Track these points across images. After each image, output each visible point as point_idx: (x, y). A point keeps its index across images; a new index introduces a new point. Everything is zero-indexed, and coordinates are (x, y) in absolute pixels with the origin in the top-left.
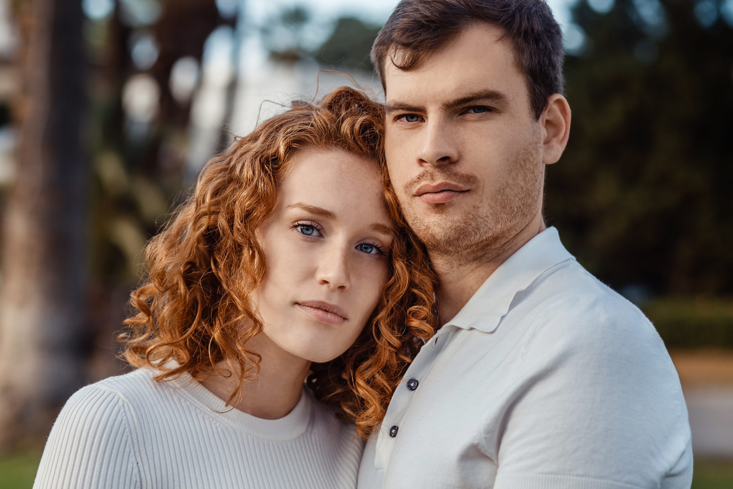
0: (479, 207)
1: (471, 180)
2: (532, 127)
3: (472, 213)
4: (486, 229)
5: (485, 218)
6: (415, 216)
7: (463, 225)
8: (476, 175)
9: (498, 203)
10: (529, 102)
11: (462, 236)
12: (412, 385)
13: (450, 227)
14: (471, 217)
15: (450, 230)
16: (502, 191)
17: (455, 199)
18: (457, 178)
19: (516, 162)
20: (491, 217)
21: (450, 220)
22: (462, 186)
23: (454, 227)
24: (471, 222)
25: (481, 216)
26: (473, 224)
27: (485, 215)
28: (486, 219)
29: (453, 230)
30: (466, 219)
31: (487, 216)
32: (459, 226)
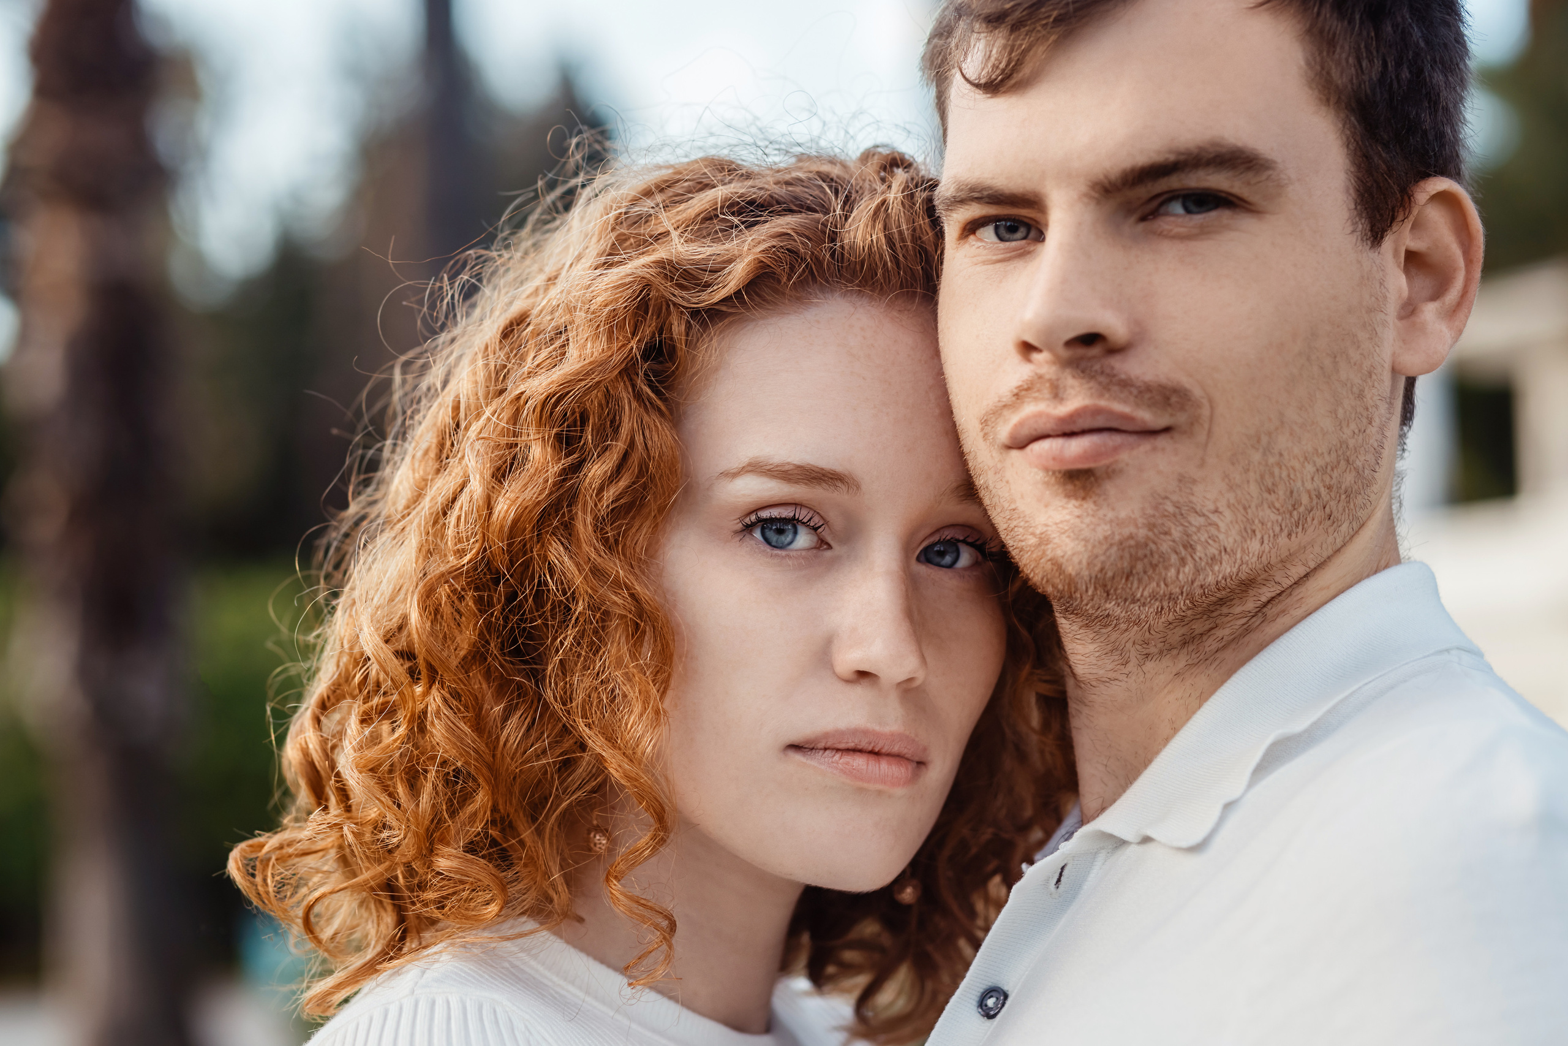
0: (1194, 481)
1: (1174, 399)
2: (1359, 262)
3: (1175, 498)
4: (1213, 550)
5: (1211, 516)
6: (1013, 506)
7: (1142, 533)
8: (1187, 386)
9: (1251, 474)
10: (1352, 191)
11: (1139, 566)
12: (991, 1002)
13: (1106, 538)
14: (1170, 508)
15: (1105, 547)
16: (1265, 440)
17: (1124, 456)
18: (1131, 393)
19: (1309, 359)
20: (1228, 514)
21: (1108, 518)
22: (1147, 416)
23: (1117, 538)
24: (1169, 524)
25: (1198, 510)
26: (1173, 531)
27: (1212, 507)
28: (1214, 518)
29: (1115, 548)
30: (1154, 516)
31: (1216, 511)
32: (1131, 537)
